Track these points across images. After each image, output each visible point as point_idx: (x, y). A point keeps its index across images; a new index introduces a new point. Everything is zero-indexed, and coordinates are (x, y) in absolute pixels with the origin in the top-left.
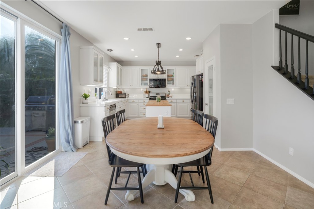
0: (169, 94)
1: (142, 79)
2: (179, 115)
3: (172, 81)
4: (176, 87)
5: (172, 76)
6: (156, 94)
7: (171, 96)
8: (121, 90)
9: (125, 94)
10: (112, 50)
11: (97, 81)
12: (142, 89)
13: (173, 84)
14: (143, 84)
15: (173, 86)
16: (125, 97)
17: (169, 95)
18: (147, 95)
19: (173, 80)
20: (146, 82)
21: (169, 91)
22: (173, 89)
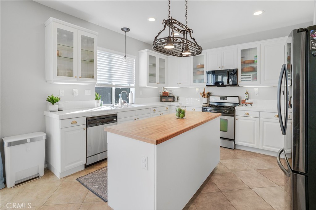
0: (248, 99)
1: (195, 73)
2: (266, 146)
3: (252, 74)
4: (261, 84)
5: (253, 62)
6: (221, 99)
7: (251, 103)
8: (166, 91)
9: (173, 96)
10: (128, 30)
11: (73, 76)
12: (197, 90)
13: (255, 78)
14: (197, 81)
15: (255, 82)
16: (174, 101)
17: (247, 101)
18: (205, 100)
19: (254, 70)
20: (201, 77)
21: (247, 93)
22: (256, 89)
